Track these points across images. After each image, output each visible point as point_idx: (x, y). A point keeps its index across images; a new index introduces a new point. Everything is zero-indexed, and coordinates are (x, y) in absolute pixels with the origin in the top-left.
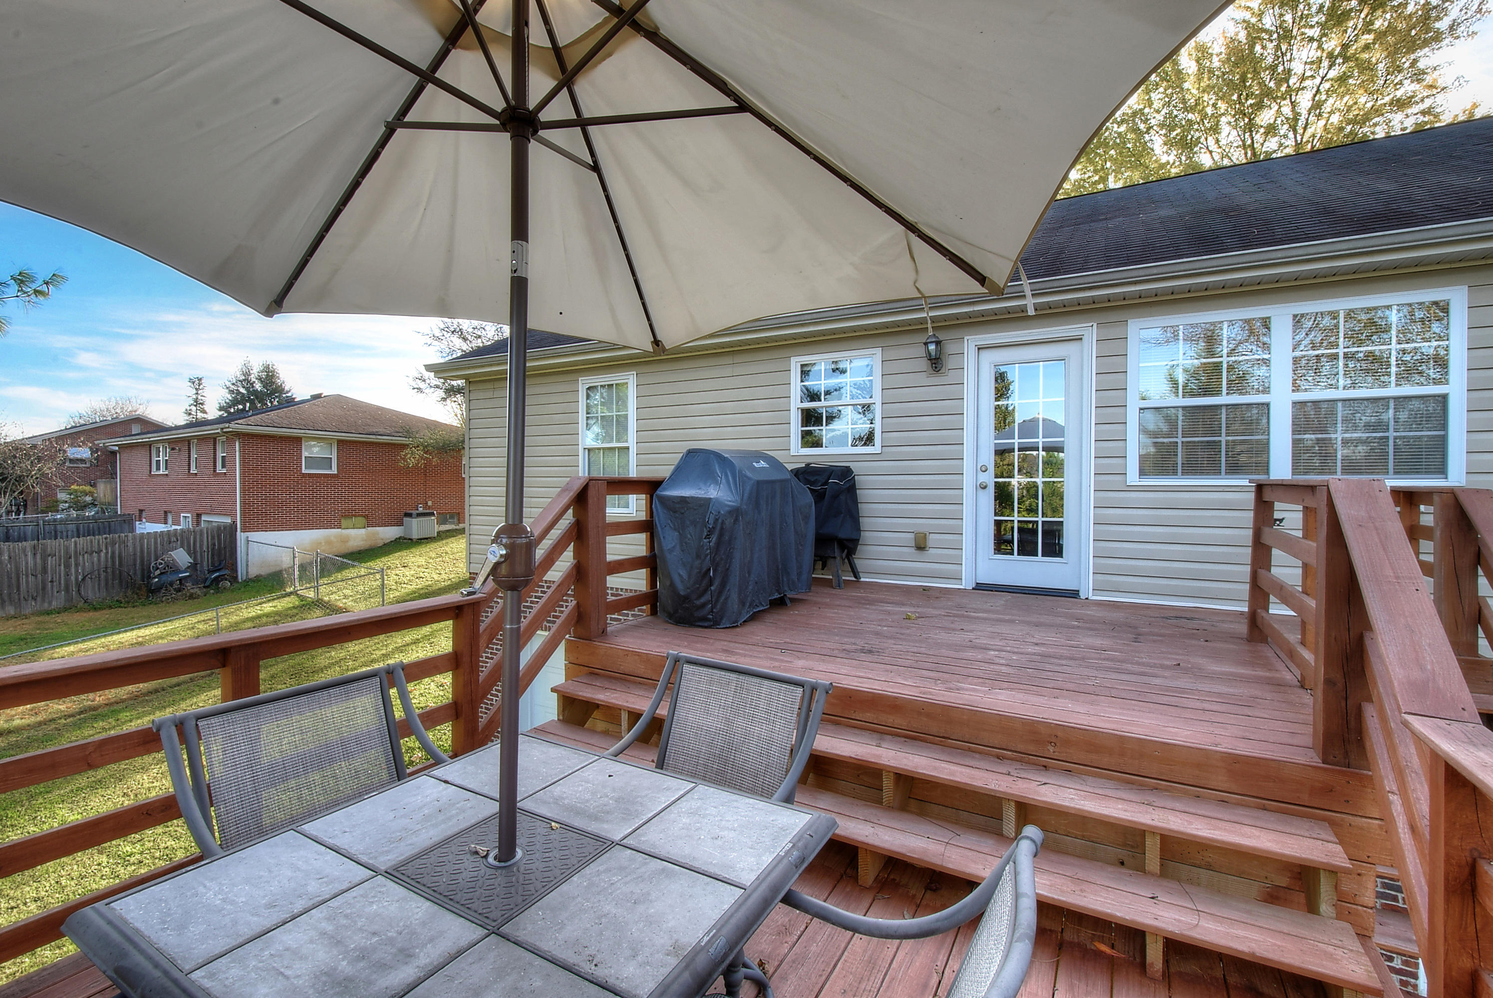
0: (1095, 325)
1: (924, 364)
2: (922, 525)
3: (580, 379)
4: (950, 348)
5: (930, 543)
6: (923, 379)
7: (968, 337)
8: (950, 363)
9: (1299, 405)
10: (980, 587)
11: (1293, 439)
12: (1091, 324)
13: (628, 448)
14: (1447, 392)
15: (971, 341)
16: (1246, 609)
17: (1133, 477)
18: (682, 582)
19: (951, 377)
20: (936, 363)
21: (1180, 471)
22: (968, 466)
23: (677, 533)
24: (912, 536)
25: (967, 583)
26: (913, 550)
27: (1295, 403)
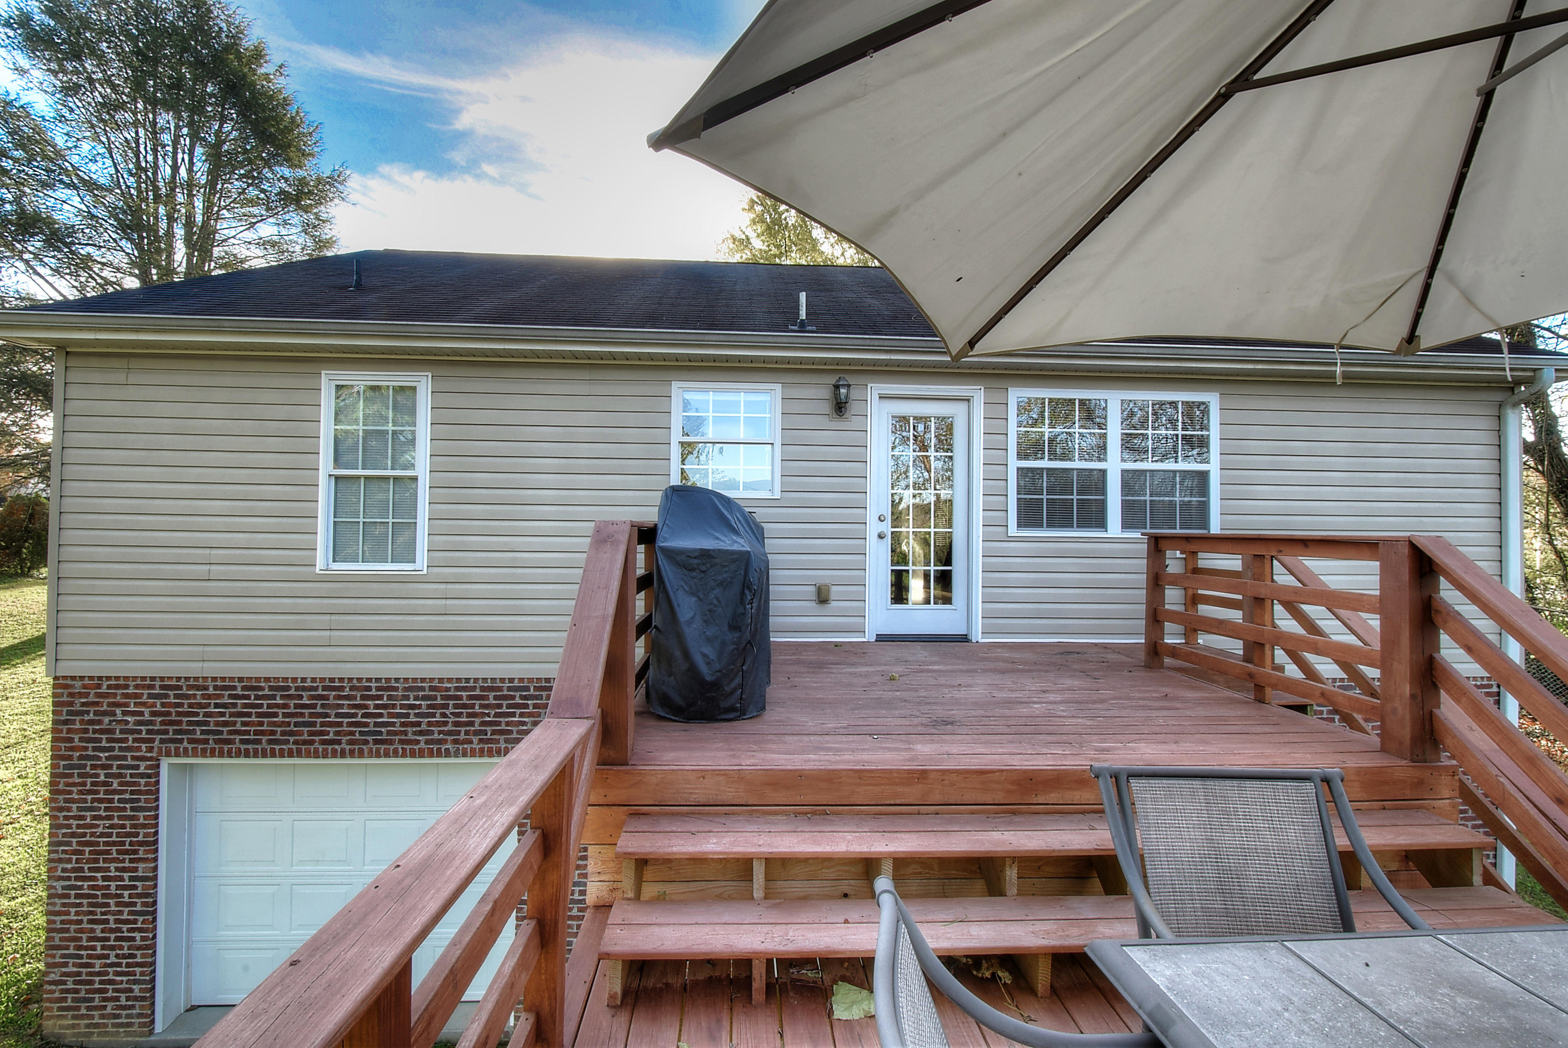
0: (983, 388)
1: (826, 408)
2: (823, 576)
3: (323, 372)
4: (855, 394)
5: (833, 596)
6: (824, 422)
7: (872, 385)
8: (854, 407)
9: (1124, 472)
10: (881, 638)
11: (1122, 500)
12: (979, 387)
13: (415, 479)
14: (1208, 469)
15: (875, 389)
16: (1143, 641)
17: (1013, 530)
18: (708, 663)
19: (855, 423)
20: (840, 407)
21: (1045, 524)
22: (871, 517)
23: (694, 599)
24: (813, 589)
25: (870, 637)
26: (814, 604)
27: (1123, 471)
